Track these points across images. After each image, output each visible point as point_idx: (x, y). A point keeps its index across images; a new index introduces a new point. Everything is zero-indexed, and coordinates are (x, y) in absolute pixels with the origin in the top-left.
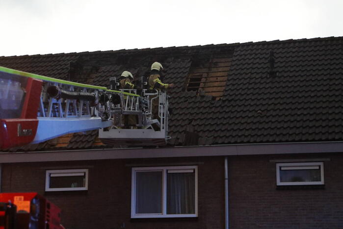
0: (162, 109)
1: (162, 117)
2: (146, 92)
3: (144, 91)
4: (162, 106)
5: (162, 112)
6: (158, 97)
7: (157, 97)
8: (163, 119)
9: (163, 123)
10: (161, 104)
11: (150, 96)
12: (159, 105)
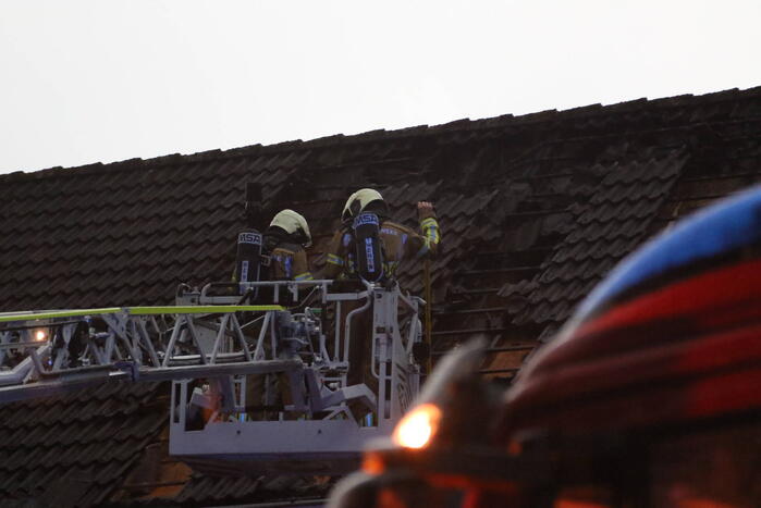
0: (383, 348)
1: (382, 378)
2: (331, 289)
3: (324, 287)
4: (383, 338)
5: (383, 358)
6: (371, 308)
7: (367, 305)
8: (388, 383)
9: (388, 396)
10: (380, 330)
11: (342, 302)
12: (375, 336)
